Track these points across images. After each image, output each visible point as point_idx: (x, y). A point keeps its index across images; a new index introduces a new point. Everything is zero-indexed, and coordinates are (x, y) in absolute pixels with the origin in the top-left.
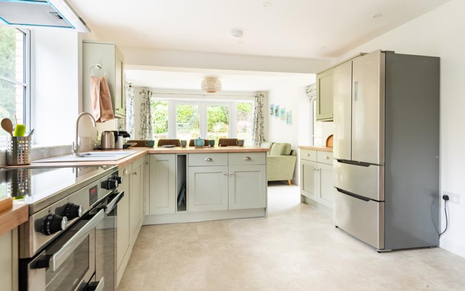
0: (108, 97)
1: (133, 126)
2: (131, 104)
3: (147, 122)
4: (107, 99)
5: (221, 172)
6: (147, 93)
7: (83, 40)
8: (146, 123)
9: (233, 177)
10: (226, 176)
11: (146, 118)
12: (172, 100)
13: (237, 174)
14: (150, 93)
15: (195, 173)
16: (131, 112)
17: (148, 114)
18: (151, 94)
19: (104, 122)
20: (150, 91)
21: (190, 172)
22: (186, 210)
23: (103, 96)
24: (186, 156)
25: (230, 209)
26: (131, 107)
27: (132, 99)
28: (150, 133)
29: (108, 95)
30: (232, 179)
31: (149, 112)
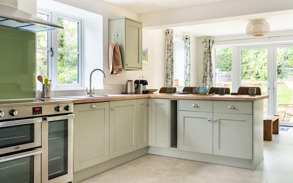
0: (119, 57)
1: (188, 75)
2: (187, 55)
3: (208, 70)
4: (118, 58)
5: (207, 118)
6: (208, 42)
7: (109, 19)
8: (207, 72)
9: (217, 123)
10: (211, 123)
11: (207, 66)
12: (236, 46)
13: (222, 121)
14: (211, 42)
15: (184, 117)
16: (187, 62)
17: (209, 62)
18: (213, 43)
19: (116, 74)
20: (212, 40)
21: (180, 115)
22: (176, 147)
23: (116, 56)
24: (177, 101)
25: (214, 154)
26: (187, 58)
27: (188, 50)
28: (211, 80)
29: (119, 55)
30: (216, 126)
31: (210, 61)
